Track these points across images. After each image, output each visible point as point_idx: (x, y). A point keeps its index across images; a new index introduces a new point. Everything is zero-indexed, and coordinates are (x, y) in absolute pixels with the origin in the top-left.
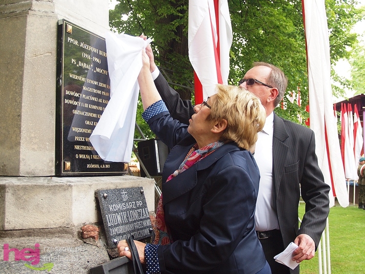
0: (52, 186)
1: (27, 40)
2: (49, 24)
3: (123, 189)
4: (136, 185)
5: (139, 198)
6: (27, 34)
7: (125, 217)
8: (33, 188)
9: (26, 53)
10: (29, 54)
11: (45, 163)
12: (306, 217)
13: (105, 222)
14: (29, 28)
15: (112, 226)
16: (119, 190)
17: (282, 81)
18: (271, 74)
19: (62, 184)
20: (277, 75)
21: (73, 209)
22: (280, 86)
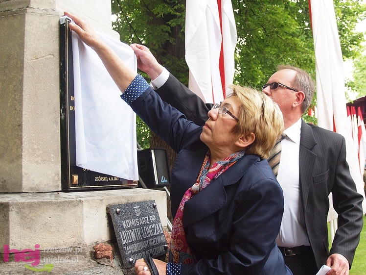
0: (60, 202)
1: (26, 42)
2: (50, 23)
3: (135, 203)
4: (148, 199)
5: (152, 213)
6: (26, 34)
7: (139, 233)
8: (40, 205)
9: (25, 55)
10: (28, 56)
11: (50, 177)
12: (338, 233)
13: (119, 240)
14: (27, 28)
15: (126, 244)
16: (132, 204)
17: (308, 84)
18: (296, 76)
19: (72, 199)
20: (303, 78)
21: (85, 227)
22: (307, 89)
